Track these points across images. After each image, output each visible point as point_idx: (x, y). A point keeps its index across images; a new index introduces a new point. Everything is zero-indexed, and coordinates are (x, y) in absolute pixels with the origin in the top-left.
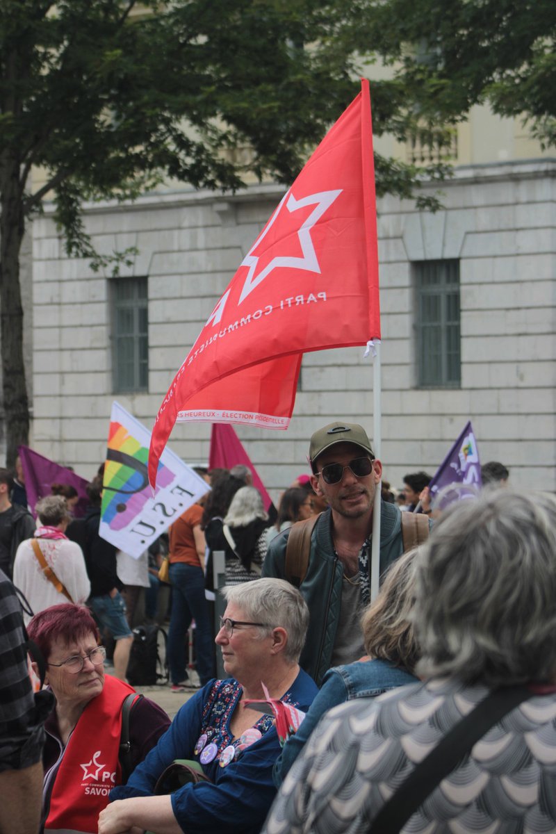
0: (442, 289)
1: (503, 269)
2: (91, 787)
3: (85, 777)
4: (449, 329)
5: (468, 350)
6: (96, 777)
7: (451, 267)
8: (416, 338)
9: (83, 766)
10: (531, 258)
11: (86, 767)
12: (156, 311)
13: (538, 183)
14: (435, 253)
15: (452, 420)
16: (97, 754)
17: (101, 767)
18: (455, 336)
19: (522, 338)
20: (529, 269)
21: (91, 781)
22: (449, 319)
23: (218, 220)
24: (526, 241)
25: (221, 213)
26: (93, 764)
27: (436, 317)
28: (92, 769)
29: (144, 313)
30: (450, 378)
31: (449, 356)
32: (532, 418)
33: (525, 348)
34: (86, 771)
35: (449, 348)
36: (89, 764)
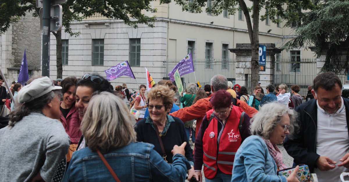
0: (136, 45)
1: (150, 41)
2: (231, 140)
3: (229, 137)
4: (137, 53)
5: (142, 58)
6: (232, 137)
7: (139, 40)
8: (130, 55)
9: (228, 134)
10: (157, 39)
11: (230, 134)
12: (70, 47)
13: (159, 22)
14: (135, 37)
15: (137, 74)
16: (232, 130)
17: (233, 134)
18: (139, 55)
19: (154, 56)
20: (156, 41)
21: (231, 138)
22: (137, 51)
23: (85, 28)
24: (156, 35)
25: (86, 26)
26: (231, 133)
27: (135, 51)
28: (231, 135)
29: (67, 48)
30: (137, 64)
31: (137, 60)
32: (155, 73)
33: (155, 58)
34: (229, 135)
35: (137, 58)
36: (230, 133)
